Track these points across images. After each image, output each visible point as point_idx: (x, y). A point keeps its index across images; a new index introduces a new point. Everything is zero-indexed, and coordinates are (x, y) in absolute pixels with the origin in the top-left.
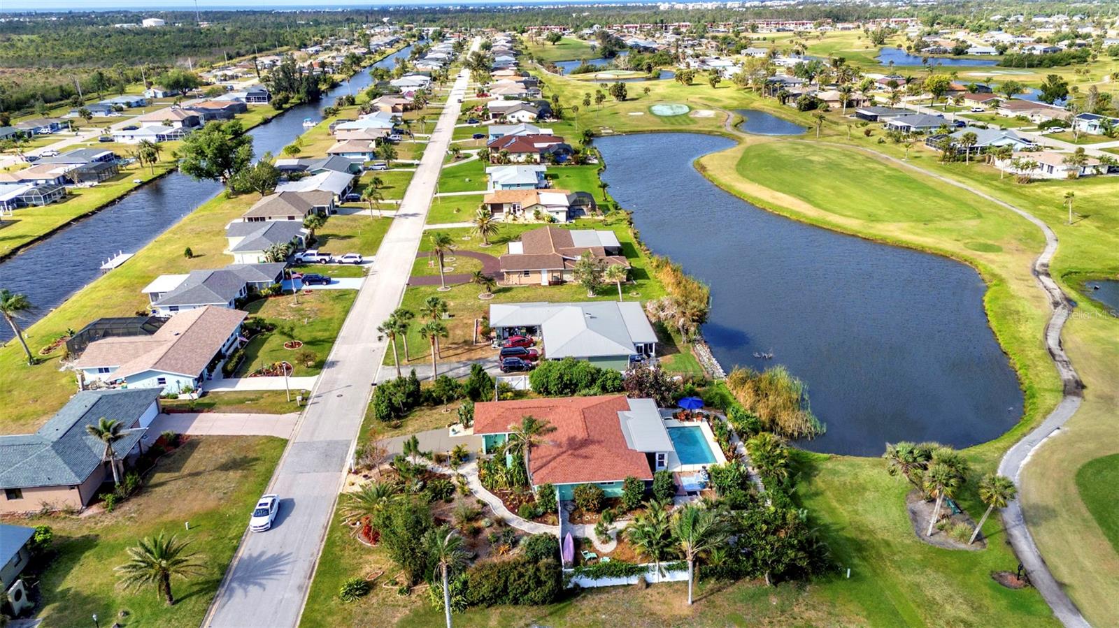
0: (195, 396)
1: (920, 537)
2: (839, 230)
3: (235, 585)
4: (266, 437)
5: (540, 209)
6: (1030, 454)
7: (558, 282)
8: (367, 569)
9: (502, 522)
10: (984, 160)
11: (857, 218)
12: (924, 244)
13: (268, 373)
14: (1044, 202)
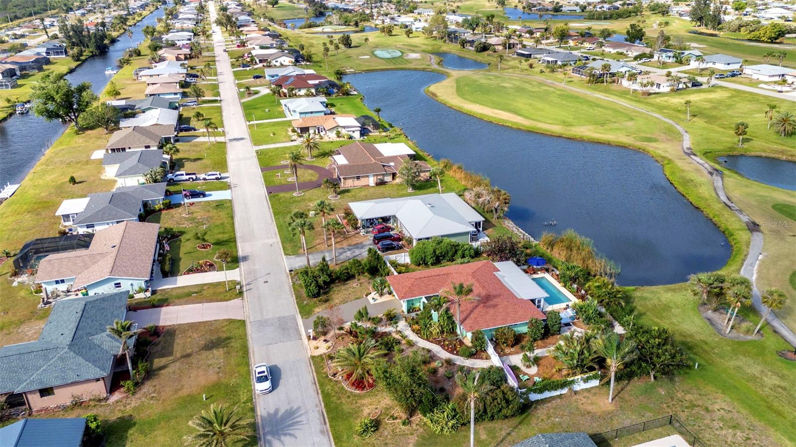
0: (148, 294)
1: (722, 335)
2: (549, 133)
3: (269, 437)
4: (227, 320)
5: (340, 129)
6: (755, 272)
7: (382, 183)
8: (366, 411)
9: (449, 362)
10: (614, 82)
11: (557, 124)
12: (609, 140)
13: (197, 270)
14: (665, 107)
